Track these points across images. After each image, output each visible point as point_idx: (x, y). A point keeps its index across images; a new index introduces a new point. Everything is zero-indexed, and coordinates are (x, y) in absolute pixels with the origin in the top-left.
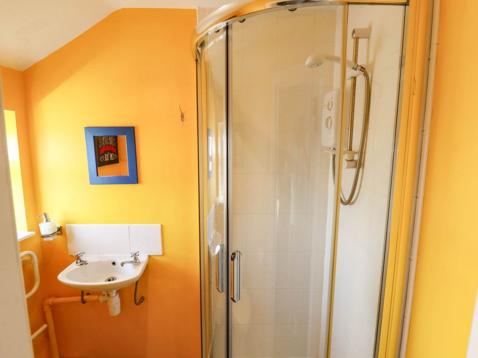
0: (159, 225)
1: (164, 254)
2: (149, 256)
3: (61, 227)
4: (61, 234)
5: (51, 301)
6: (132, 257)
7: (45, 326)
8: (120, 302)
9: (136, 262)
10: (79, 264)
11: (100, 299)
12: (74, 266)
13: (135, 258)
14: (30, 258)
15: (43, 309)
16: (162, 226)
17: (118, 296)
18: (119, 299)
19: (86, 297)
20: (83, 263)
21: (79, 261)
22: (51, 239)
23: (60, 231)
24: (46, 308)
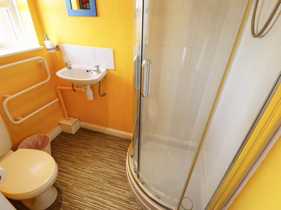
0: (112, 49)
1: (115, 70)
2: (107, 69)
3: (57, 45)
4: (59, 50)
5: (59, 87)
6: (95, 67)
7: (57, 99)
8: (92, 93)
9: (98, 71)
10: (68, 68)
11: (82, 90)
12: (65, 69)
13: (97, 68)
14: (43, 61)
15: (56, 91)
16: (114, 51)
17: (91, 90)
18: (92, 92)
19: (75, 88)
20: (70, 68)
21: (68, 67)
22: (52, 51)
23: (57, 48)
24: (58, 91)
